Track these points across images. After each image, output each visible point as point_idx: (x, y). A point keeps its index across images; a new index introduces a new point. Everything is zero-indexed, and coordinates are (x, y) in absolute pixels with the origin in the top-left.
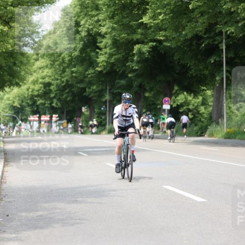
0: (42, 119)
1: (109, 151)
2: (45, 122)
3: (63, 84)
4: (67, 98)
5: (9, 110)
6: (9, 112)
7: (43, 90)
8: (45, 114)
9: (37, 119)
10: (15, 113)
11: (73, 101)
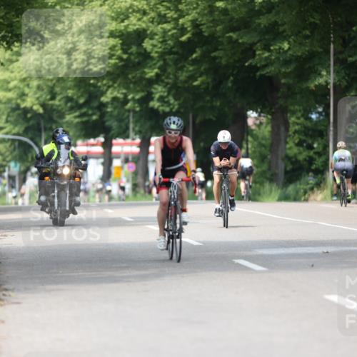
0: (115, 149)
1: (335, 254)
2: (126, 161)
3: (184, 38)
4: (192, 78)
5: (7, 121)
6: (9, 127)
7: (120, 58)
8: (124, 134)
9: (99, 149)
10: (26, 132)
11: (216, 89)
